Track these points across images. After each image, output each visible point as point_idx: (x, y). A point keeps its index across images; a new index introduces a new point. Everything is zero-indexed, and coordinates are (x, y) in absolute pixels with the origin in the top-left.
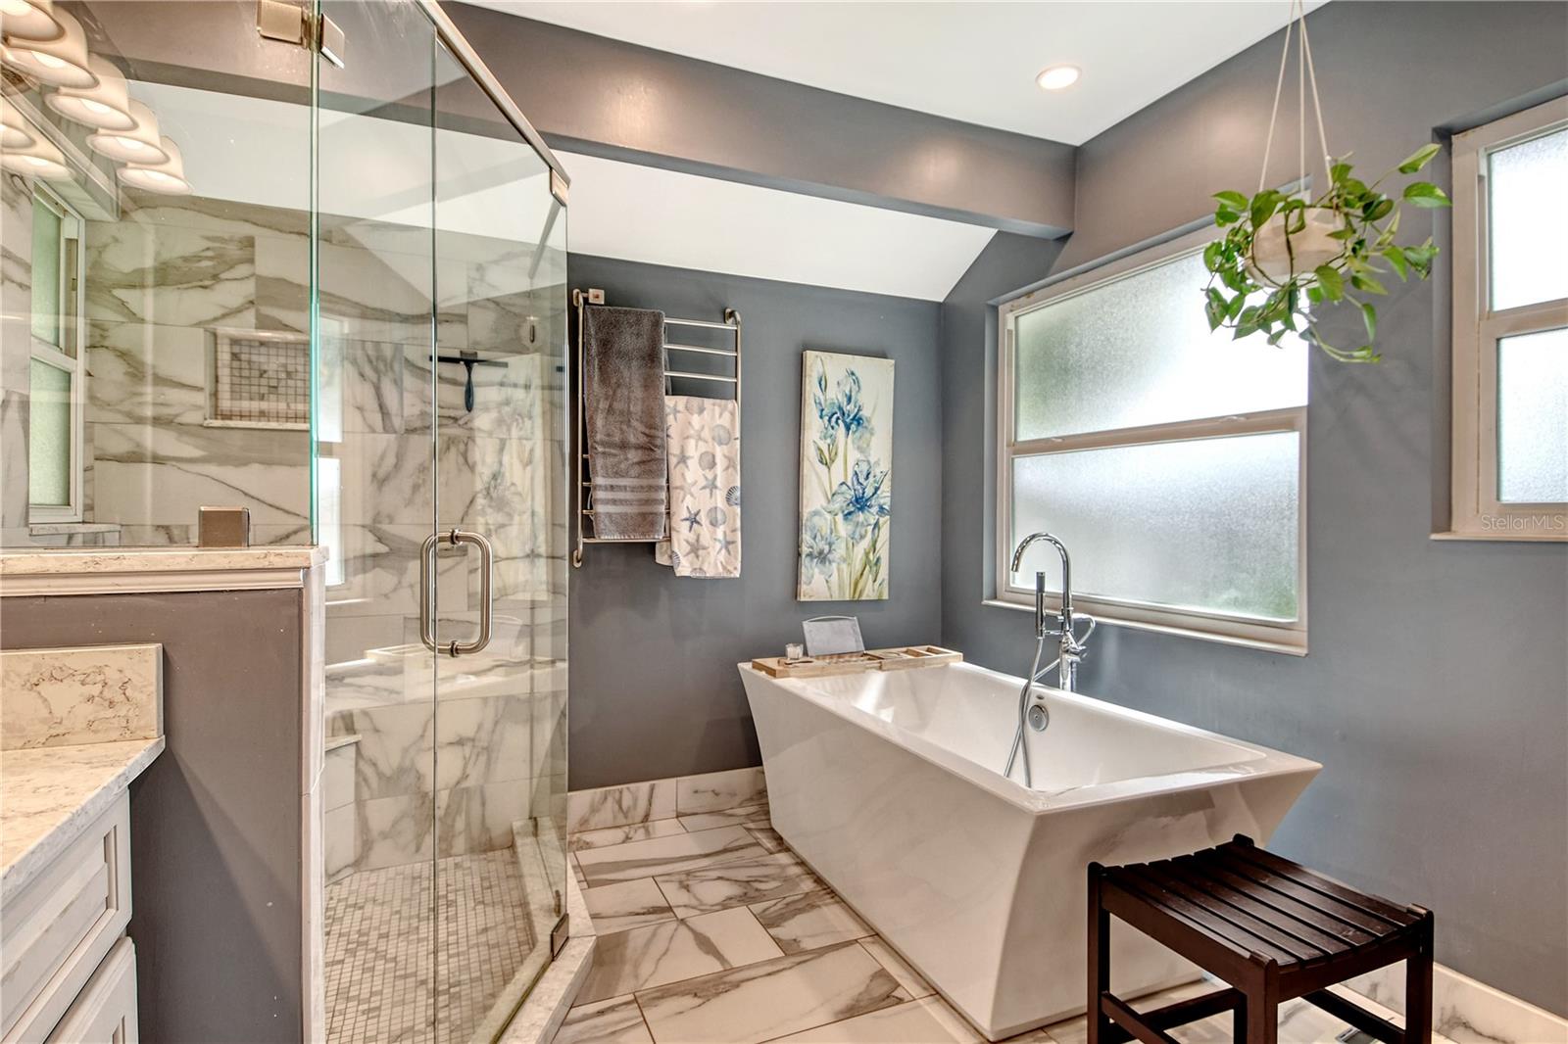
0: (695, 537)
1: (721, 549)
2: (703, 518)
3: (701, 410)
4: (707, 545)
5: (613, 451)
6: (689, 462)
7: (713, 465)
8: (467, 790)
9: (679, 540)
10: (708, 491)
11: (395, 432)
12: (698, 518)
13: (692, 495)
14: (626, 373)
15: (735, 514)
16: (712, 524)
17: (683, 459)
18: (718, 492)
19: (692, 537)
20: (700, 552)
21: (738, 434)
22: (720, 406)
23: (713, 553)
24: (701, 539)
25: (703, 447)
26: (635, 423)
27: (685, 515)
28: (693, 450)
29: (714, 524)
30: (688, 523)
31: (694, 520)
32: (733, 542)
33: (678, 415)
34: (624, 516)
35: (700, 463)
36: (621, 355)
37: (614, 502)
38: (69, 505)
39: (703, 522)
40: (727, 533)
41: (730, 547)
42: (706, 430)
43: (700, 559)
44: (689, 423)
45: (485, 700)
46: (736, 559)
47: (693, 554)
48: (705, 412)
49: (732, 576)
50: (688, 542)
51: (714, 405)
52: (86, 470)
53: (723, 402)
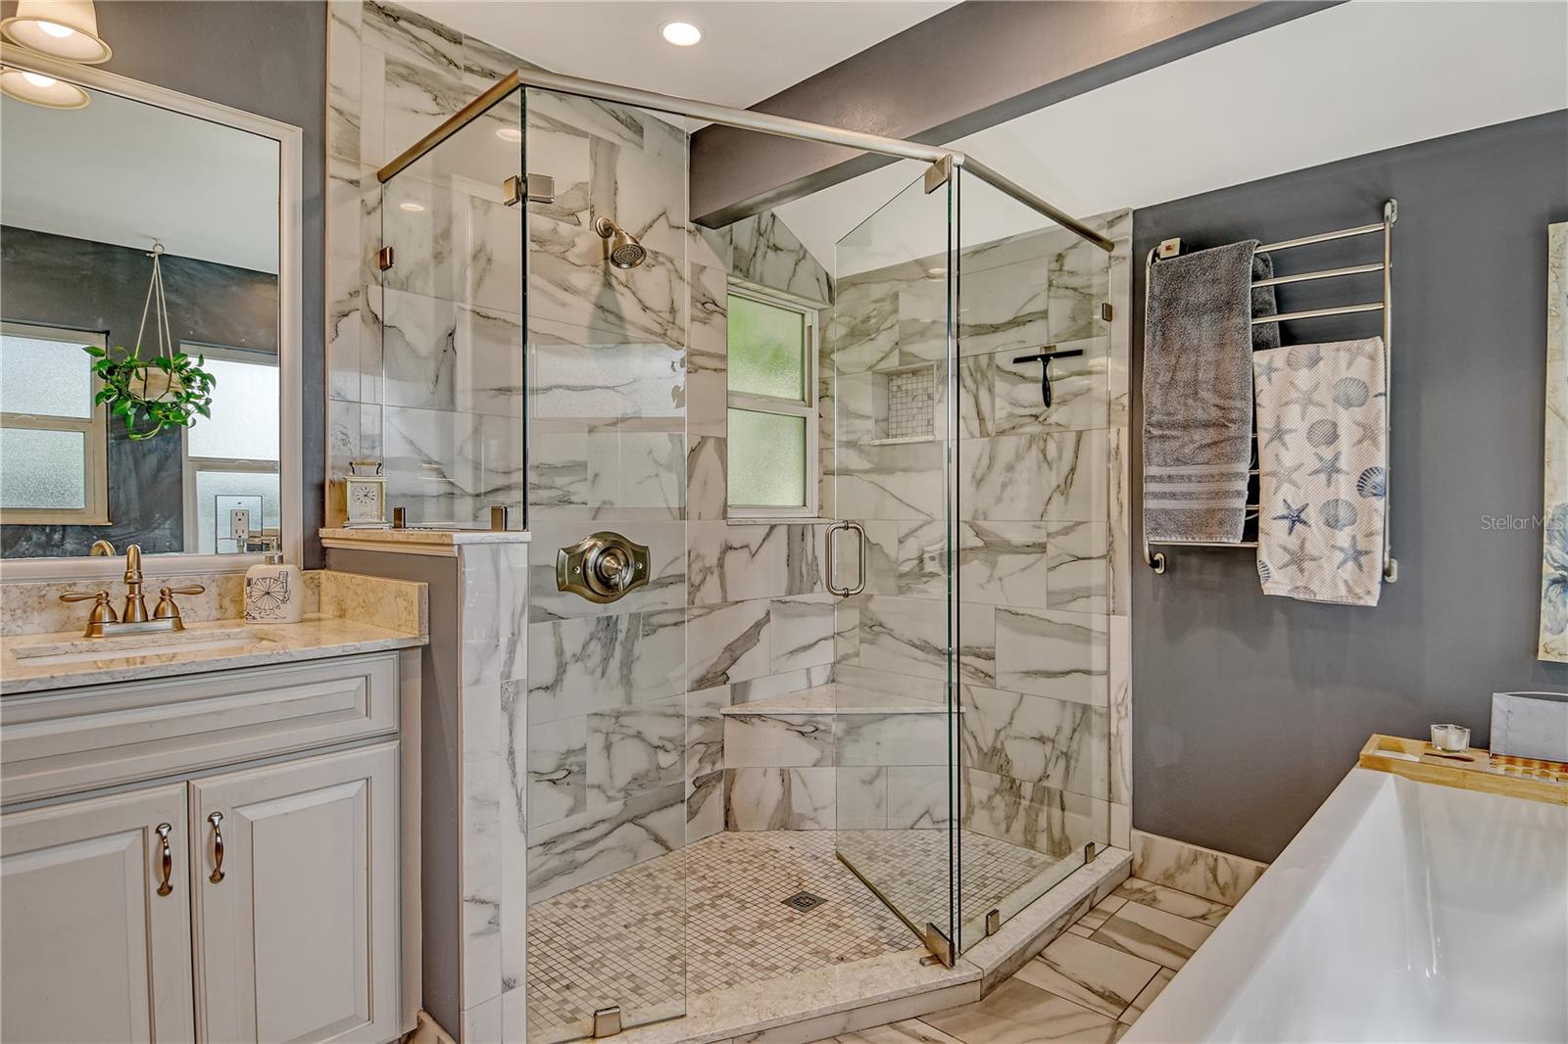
0: (1298, 542)
1: (1345, 562)
2: (1312, 515)
3: (1314, 362)
4: (1316, 553)
5: (1174, 433)
6: (1287, 438)
7: (1333, 437)
8: (1047, 790)
9: (1269, 546)
10: (1323, 477)
11: (989, 435)
12: (1303, 516)
13: (1293, 483)
14: (1194, 334)
15: (1372, 511)
16: (1328, 524)
17: (1279, 434)
18: (1341, 477)
19: (1292, 542)
20: (1306, 564)
21: (1381, 384)
22: (1349, 350)
23: (1328, 567)
24: (1308, 545)
25: (1315, 414)
26: (1205, 394)
27: (1282, 511)
28: (1293, 418)
29: (1332, 523)
30: (1286, 523)
31: (1296, 519)
32: (1367, 553)
33: (1273, 375)
34: (1189, 513)
35: (1309, 439)
36: (1197, 311)
37: (1173, 496)
38: (805, 505)
39: (1312, 522)
40: (1358, 538)
41: (1363, 559)
42: (1323, 388)
43: (1306, 573)
44: (1291, 383)
45: (1064, 703)
46: (1371, 577)
47: (1294, 567)
48: (1321, 363)
49: (1362, 603)
50: (1285, 549)
51: (1338, 350)
52: (820, 482)
53: (1355, 343)
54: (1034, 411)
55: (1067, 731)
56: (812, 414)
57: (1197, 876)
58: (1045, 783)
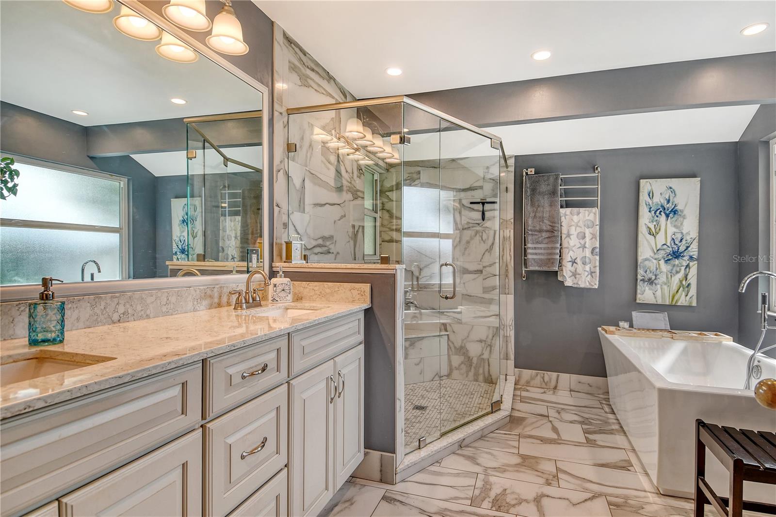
0: (575, 269)
1: (588, 275)
2: (578, 261)
3: (578, 214)
4: (580, 273)
5: (536, 233)
6: (571, 237)
7: (584, 237)
8: (483, 359)
9: (566, 270)
10: (581, 249)
11: (459, 230)
12: (576, 261)
13: (573, 251)
14: (542, 201)
15: (595, 260)
16: (583, 264)
17: (569, 235)
18: (587, 249)
19: (573, 269)
20: (577, 276)
21: (598, 223)
22: (588, 211)
23: (584, 277)
24: (577, 270)
25: (579, 230)
26: (545, 221)
27: (570, 259)
28: (573, 231)
29: (584, 263)
30: (571, 263)
31: (574, 262)
32: (595, 272)
33: (566, 217)
34: (541, 260)
35: (577, 237)
36: (542, 194)
37: (536, 254)
38: (375, 254)
39: (578, 263)
40: (592, 268)
41: (593, 274)
42: (581, 222)
43: (577, 279)
44: (572, 219)
45: (489, 327)
46: (596, 280)
47: (573, 277)
48: (581, 214)
49: (594, 287)
50: (571, 271)
51: (585, 210)
52: (380, 245)
53: (590, 209)
54: (477, 222)
55: (490, 337)
56: (378, 216)
57: (538, 381)
58: (482, 357)
